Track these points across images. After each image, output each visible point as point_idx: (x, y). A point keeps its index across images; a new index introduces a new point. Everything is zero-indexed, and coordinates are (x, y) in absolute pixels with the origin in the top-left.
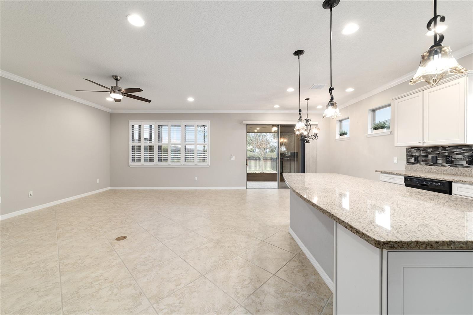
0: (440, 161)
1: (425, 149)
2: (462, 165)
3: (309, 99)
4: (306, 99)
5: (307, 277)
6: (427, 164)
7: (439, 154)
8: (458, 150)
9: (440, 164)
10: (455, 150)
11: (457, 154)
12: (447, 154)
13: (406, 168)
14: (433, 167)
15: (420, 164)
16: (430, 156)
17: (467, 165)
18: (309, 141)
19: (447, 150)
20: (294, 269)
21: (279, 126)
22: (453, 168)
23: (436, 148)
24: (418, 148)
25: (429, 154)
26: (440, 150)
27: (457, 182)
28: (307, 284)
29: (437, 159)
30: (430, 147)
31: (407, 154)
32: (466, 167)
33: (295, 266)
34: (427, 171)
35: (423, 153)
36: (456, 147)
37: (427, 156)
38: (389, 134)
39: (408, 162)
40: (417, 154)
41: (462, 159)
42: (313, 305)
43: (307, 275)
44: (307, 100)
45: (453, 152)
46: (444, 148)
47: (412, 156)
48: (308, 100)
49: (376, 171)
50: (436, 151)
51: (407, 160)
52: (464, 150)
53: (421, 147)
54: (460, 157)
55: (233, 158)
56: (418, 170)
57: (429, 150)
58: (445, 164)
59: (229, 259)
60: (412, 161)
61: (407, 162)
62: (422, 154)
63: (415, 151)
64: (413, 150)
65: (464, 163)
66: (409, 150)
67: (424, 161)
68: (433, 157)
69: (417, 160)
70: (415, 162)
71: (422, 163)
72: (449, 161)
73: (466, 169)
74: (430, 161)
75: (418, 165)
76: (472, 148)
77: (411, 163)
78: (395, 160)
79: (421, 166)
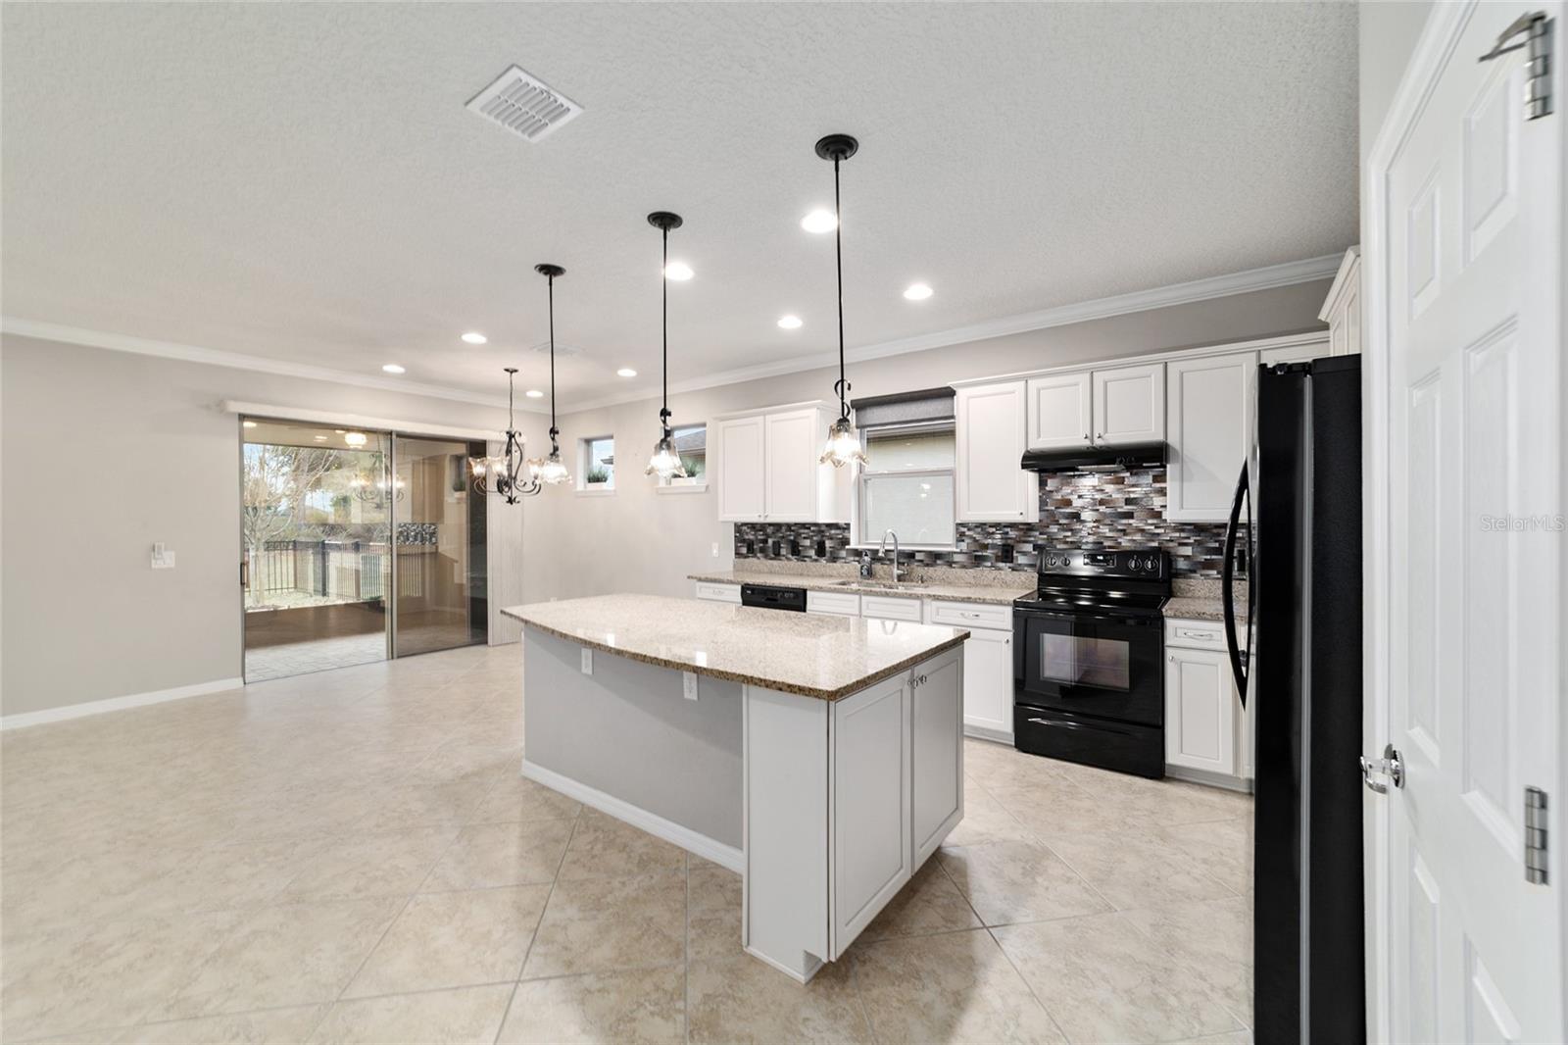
0: (783, 552)
1: (763, 527)
2: (810, 557)
3: (516, 371)
4: (507, 370)
5: (627, 849)
6: (766, 557)
7: (783, 537)
8: (806, 531)
9: (783, 556)
10: (802, 531)
11: (805, 538)
12: (792, 538)
13: (734, 565)
14: (775, 562)
15: (755, 556)
16: (770, 541)
17: (816, 557)
18: (517, 500)
19: (793, 531)
20: (592, 848)
21: (394, 437)
23: (778, 526)
24: (753, 526)
25: (771, 537)
26: (783, 530)
27: (813, 589)
28: (637, 861)
29: (780, 547)
30: (770, 525)
31: (735, 537)
32: (816, 560)
33: (590, 843)
34: (766, 570)
35: (760, 535)
36: (804, 526)
37: (765, 541)
38: (704, 490)
39: (738, 554)
40: (752, 537)
41: (811, 547)
42: (668, 888)
43: (625, 846)
44: (512, 372)
45: (800, 534)
46: (789, 526)
47: (744, 541)
48: (513, 374)
49: (689, 577)
50: (778, 531)
51: (737, 548)
52: (813, 531)
53: (756, 524)
54: (807, 543)
55: (167, 560)
56: (756, 569)
57: (770, 530)
58: (790, 556)
59: (389, 918)
60: (744, 550)
61: (736, 554)
62: (759, 537)
63: (748, 531)
64: (745, 528)
65: (812, 553)
66: (739, 527)
67: (762, 550)
68: (774, 542)
69: (751, 550)
70: (748, 552)
71: (759, 555)
72: (796, 550)
73: (814, 563)
74: (771, 550)
75: (755, 559)
76: (823, 528)
77: (742, 554)
78: (715, 549)
79: (757, 561)
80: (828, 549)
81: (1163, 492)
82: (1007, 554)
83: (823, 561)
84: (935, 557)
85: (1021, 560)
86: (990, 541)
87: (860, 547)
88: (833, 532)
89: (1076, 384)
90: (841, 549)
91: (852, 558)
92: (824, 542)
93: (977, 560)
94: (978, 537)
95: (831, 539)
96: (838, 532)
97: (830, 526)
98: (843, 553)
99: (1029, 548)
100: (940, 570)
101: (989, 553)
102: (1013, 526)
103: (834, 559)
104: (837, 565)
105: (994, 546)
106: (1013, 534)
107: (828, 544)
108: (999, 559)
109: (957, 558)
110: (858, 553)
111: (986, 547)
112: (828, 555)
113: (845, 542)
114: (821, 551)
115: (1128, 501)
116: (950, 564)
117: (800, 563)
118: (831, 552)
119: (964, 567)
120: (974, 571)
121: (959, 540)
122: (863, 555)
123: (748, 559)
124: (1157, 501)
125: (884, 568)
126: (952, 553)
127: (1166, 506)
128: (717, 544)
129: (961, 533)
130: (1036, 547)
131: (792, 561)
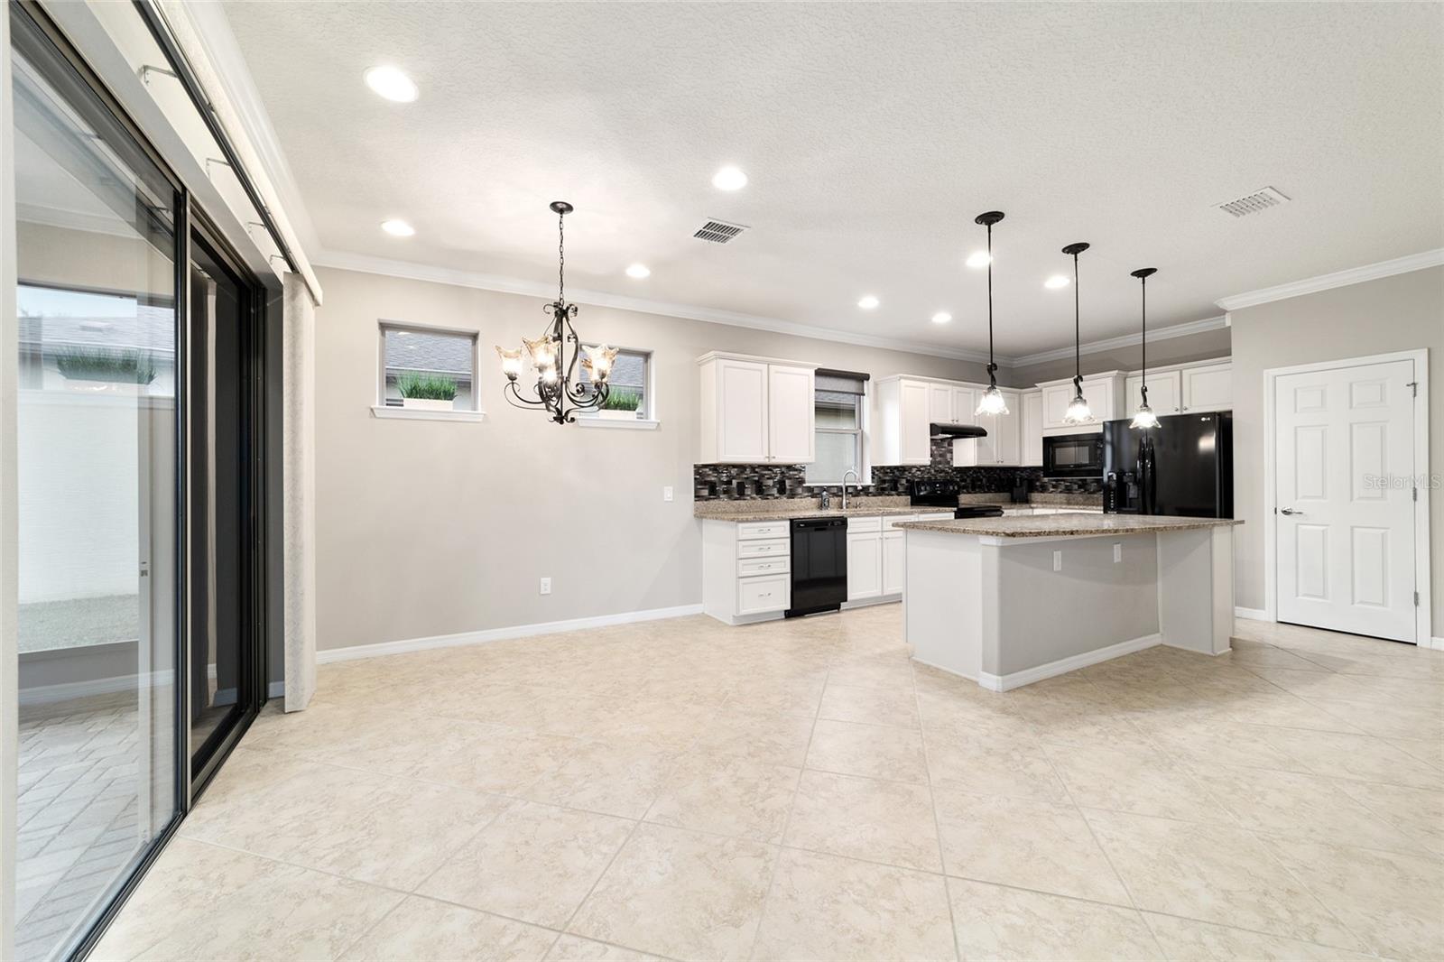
0: (748, 492)
1: (727, 468)
2: (773, 495)
3: (570, 208)
4: (554, 206)
6: (731, 497)
7: (747, 478)
9: (748, 495)
10: (766, 472)
11: (768, 479)
12: (757, 478)
14: (742, 502)
15: (719, 497)
16: (734, 482)
17: (777, 495)
18: (569, 416)
19: (757, 472)
22: (766, 501)
23: (742, 467)
24: (715, 468)
25: (734, 479)
26: (750, 471)
27: (852, 516)
29: (745, 488)
30: (734, 466)
31: (695, 479)
32: (777, 498)
34: (733, 510)
35: (724, 477)
36: (766, 467)
37: (729, 483)
38: (655, 427)
39: (698, 497)
40: (713, 479)
41: (774, 486)
44: (561, 211)
45: (763, 475)
46: (753, 467)
47: (705, 483)
50: (742, 472)
51: (696, 491)
53: (720, 465)
54: (770, 483)
56: (719, 510)
58: (754, 495)
60: (705, 493)
61: (696, 497)
62: (722, 479)
63: (710, 472)
64: (707, 470)
65: (775, 491)
66: (699, 469)
67: (725, 492)
68: (738, 483)
69: (713, 492)
70: (710, 495)
71: (722, 496)
72: (760, 490)
73: (776, 500)
74: (736, 491)
75: (716, 501)
76: (784, 470)
77: (703, 496)
78: (668, 494)
79: (723, 503)
80: (788, 487)
81: (951, 452)
82: (894, 486)
83: (783, 499)
84: (860, 490)
85: (901, 489)
86: (887, 478)
87: (812, 485)
88: (791, 473)
89: (947, 390)
90: (799, 487)
91: (806, 494)
92: (784, 482)
93: (880, 491)
94: (881, 475)
95: (790, 479)
96: (796, 473)
97: (790, 467)
98: (800, 490)
99: (904, 481)
100: (863, 499)
101: (886, 485)
102: (898, 468)
103: (792, 496)
104: (796, 500)
105: (889, 481)
106: (897, 473)
107: (788, 482)
108: (891, 490)
109: (871, 490)
110: (810, 489)
111: (884, 482)
112: (788, 492)
113: (802, 481)
114: (782, 491)
116: (867, 494)
117: (763, 501)
118: (791, 490)
119: (874, 496)
120: (880, 497)
121: (873, 478)
122: (816, 491)
123: (712, 502)
124: (949, 456)
125: (837, 499)
126: (869, 486)
127: (952, 459)
128: (671, 488)
129: (873, 473)
130: (908, 481)
131: (759, 502)
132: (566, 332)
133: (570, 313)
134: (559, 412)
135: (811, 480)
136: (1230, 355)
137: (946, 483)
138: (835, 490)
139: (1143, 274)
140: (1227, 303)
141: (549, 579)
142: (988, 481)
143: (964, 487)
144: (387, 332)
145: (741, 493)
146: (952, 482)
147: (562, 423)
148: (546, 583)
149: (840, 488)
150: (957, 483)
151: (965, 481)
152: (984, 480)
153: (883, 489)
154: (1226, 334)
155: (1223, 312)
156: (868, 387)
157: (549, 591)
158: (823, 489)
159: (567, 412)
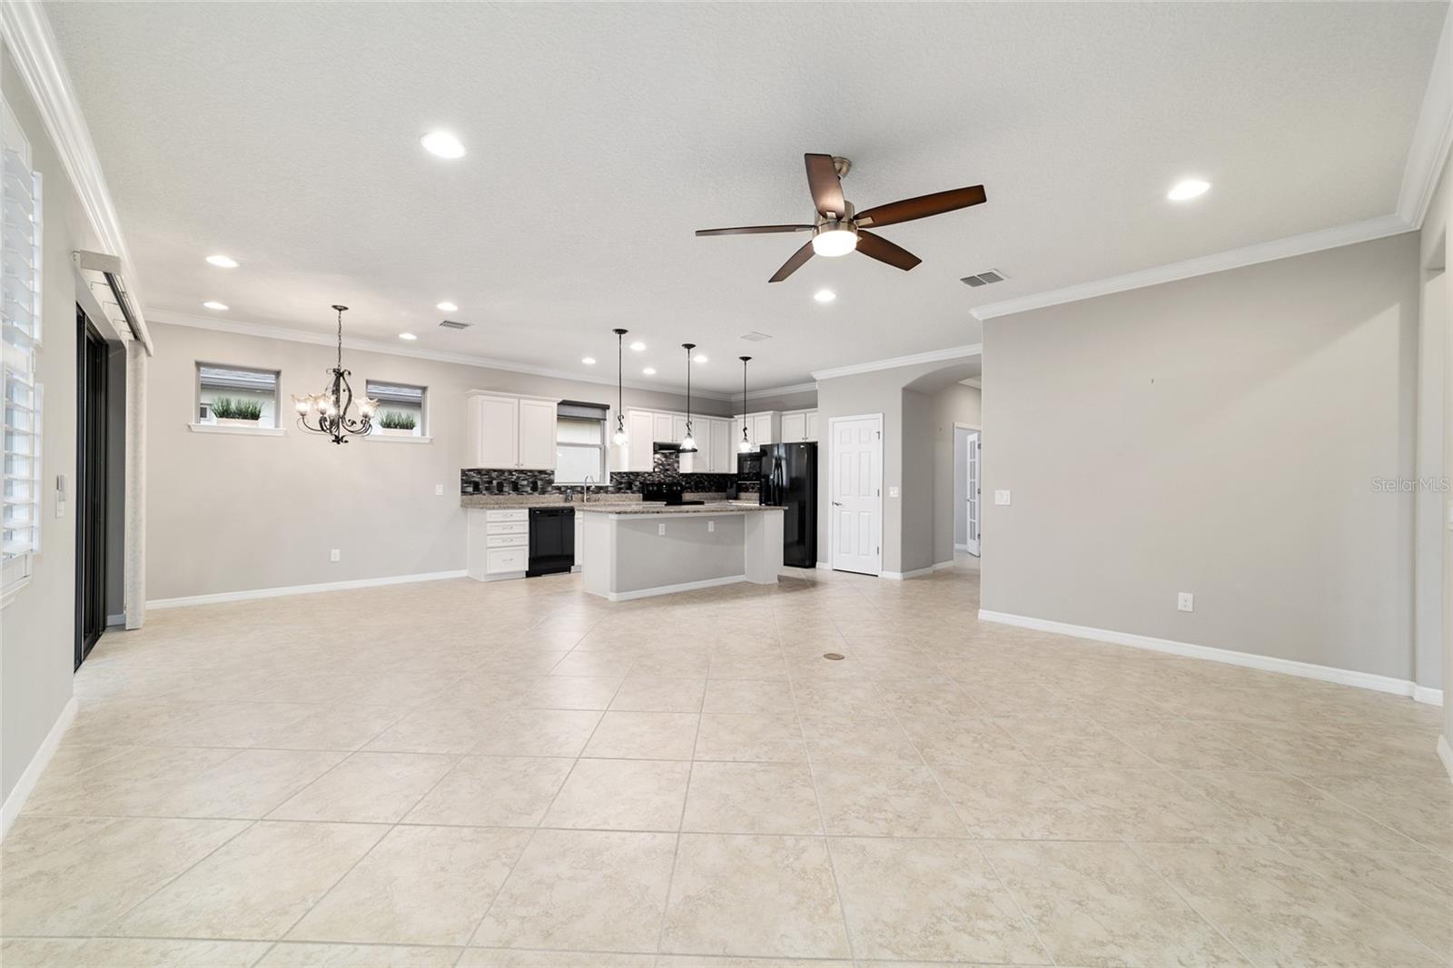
0: (506, 489)
1: (489, 471)
2: (527, 492)
3: (346, 308)
4: (335, 307)
6: (491, 493)
7: (506, 479)
8: (523, 475)
9: (504, 492)
11: (523, 480)
12: (513, 480)
13: (463, 501)
14: (501, 497)
15: (481, 494)
16: (495, 482)
17: (530, 492)
18: (344, 439)
19: (513, 475)
23: (501, 472)
24: (479, 471)
25: (495, 479)
26: (506, 474)
29: (503, 486)
30: (495, 471)
31: (462, 479)
32: (531, 494)
34: (493, 502)
35: (486, 478)
36: (522, 472)
37: (491, 482)
38: (428, 442)
39: (464, 492)
40: (477, 479)
41: (528, 485)
44: (340, 310)
45: (519, 478)
46: (510, 472)
47: (470, 482)
48: (342, 312)
50: (501, 475)
51: (462, 488)
52: (529, 476)
53: (482, 470)
54: (525, 483)
56: (481, 502)
57: (494, 474)
58: (510, 492)
60: (470, 489)
61: (462, 492)
62: (485, 480)
63: (475, 475)
64: (471, 473)
65: (529, 489)
66: (464, 473)
67: (487, 489)
68: (498, 483)
69: (476, 487)
70: (474, 491)
71: (484, 492)
72: (516, 487)
73: (528, 496)
74: (496, 488)
75: (480, 496)
76: (536, 473)
77: (468, 492)
78: (439, 490)
79: (484, 497)
80: (539, 486)
81: (678, 462)
82: (629, 486)
83: (536, 494)
84: (599, 489)
85: (635, 489)
86: (623, 481)
87: (560, 485)
88: (543, 476)
89: (668, 418)
90: (548, 486)
91: (553, 491)
92: (536, 482)
93: (618, 490)
94: (618, 478)
95: (542, 480)
96: (546, 476)
97: (541, 472)
98: (550, 489)
99: (638, 483)
100: (602, 496)
101: (623, 486)
102: (631, 473)
103: (543, 492)
104: (546, 495)
105: (625, 483)
106: (632, 477)
107: (539, 483)
108: (627, 489)
109: (610, 489)
110: (559, 488)
111: (621, 483)
112: (539, 490)
113: (551, 482)
114: (535, 488)
115: (669, 465)
116: (607, 492)
117: (520, 496)
118: (542, 488)
119: (613, 493)
120: (617, 495)
121: (611, 480)
122: (563, 489)
123: (475, 496)
124: (676, 465)
125: (580, 495)
126: (607, 487)
127: (678, 467)
128: (442, 486)
129: (612, 477)
130: (641, 483)
131: (513, 495)
132: (343, 386)
133: (346, 375)
134: (337, 437)
135: (559, 480)
136: (816, 406)
137: (670, 485)
138: (579, 489)
139: (746, 359)
140: (816, 375)
141: (338, 551)
142: (709, 482)
143: (689, 488)
144: (202, 368)
145: (500, 490)
146: (678, 484)
147: (339, 443)
148: (336, 555)
149: (582, 488)
150: (681, 485)
151: (690, 483)
152: (706, 483)
153: (620, 489)
154: (815, 393)
155: (815, 381)
156: (610, 414)
157: (338, 559)
158: (567, 488)
159: (342, 437)
